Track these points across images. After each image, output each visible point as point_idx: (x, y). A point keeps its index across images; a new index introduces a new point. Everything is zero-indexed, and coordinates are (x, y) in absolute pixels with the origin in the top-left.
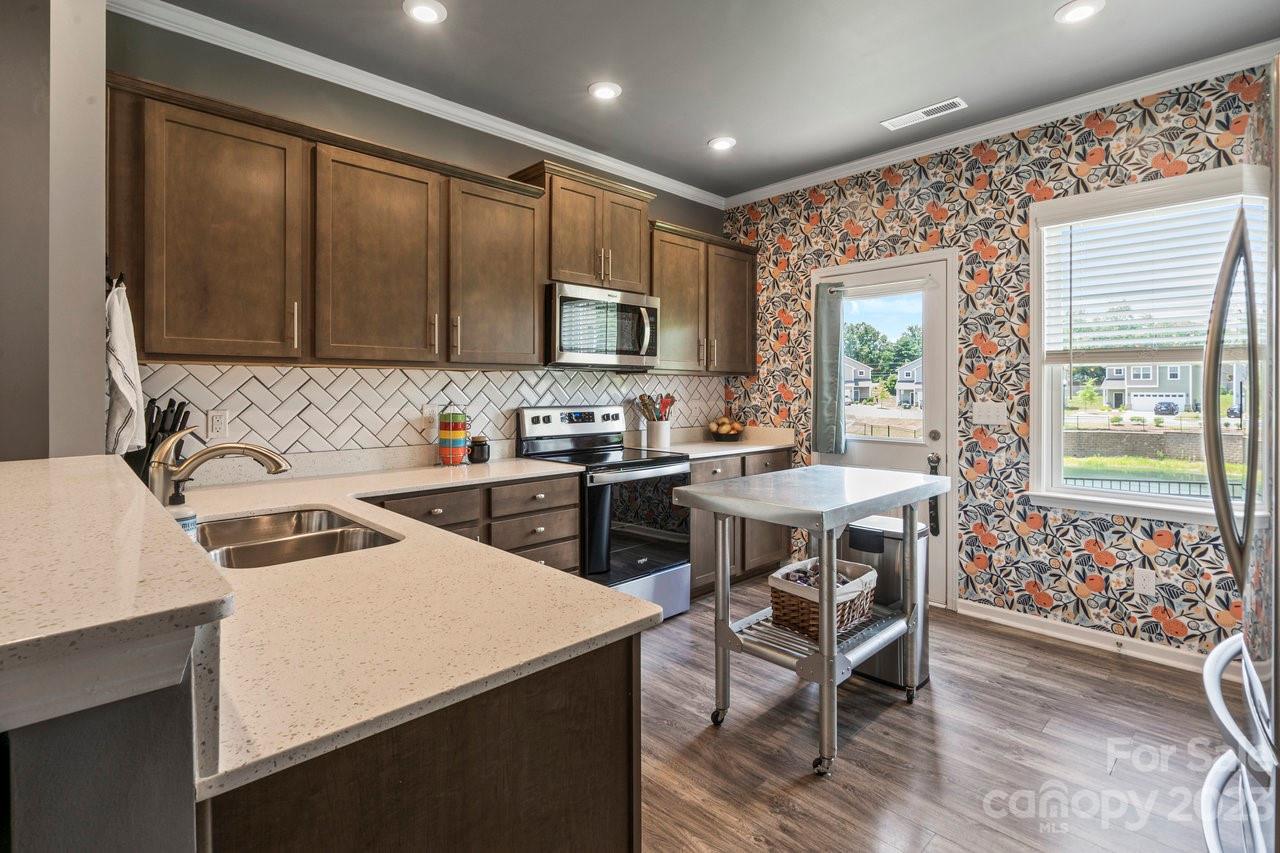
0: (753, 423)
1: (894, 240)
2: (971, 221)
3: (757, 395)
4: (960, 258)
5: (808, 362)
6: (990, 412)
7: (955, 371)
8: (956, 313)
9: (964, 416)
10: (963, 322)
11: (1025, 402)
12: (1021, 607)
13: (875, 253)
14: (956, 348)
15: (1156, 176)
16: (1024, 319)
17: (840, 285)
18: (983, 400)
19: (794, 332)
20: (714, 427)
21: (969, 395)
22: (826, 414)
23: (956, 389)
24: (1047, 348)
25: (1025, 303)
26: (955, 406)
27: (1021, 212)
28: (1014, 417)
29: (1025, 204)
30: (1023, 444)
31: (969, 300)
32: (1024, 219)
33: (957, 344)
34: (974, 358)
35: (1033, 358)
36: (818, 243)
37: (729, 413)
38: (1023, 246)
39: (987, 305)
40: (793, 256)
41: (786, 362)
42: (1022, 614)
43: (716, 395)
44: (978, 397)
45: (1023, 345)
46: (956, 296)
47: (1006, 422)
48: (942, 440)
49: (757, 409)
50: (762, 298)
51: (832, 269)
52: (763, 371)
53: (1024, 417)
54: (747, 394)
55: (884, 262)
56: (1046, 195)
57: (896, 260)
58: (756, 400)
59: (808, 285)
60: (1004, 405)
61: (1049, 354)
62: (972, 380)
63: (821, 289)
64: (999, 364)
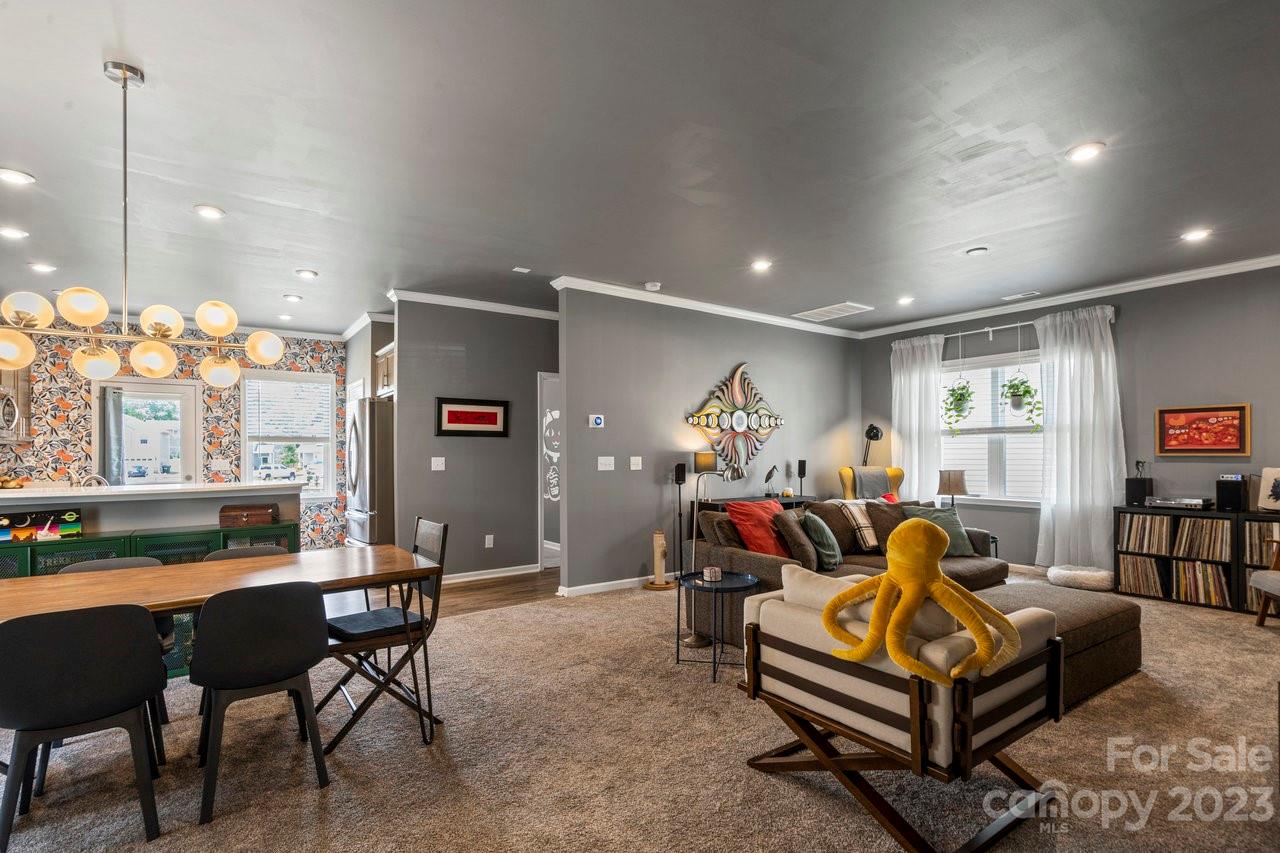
0: (29, 479)
3: (32, 459)
4: (204, 386)
5: (89, 435)
6: (220, 464)
7: (201, 444)
8: (201, 415)
9: (206, 467)
10: (206, 419)
11: (238, 459)
14: (201, 433)
15: (290, 370)
16: (238, 420)
17: (120, 389)
18: (217, 458)
19: (73, 415)
21: (209, 456)
23: (201, 453)
24: (248, 434)
25: (238, 413)
26: (201, 461)
28: (233, 466)
30: (237, 479)
31: (209, 409)
33: (202, 430)
34: (212, 437)
35: (242, 439)
39: (219, 412)
41: (66, 435)
44: (214, 457)
45: (237, 432)
46: (201, 406)
47: (228, 469)
48: (193, 480)
49: (32, 468)
50: (38, 388)
52: (39, 441)
53: (238, 466)
56: (248, 365)
58: (32, 461)
59: (89, 385)
60: (229, 460)
61: (250, 436)
62: (210, 449)
63: (108, 390)
64: (225, 441)
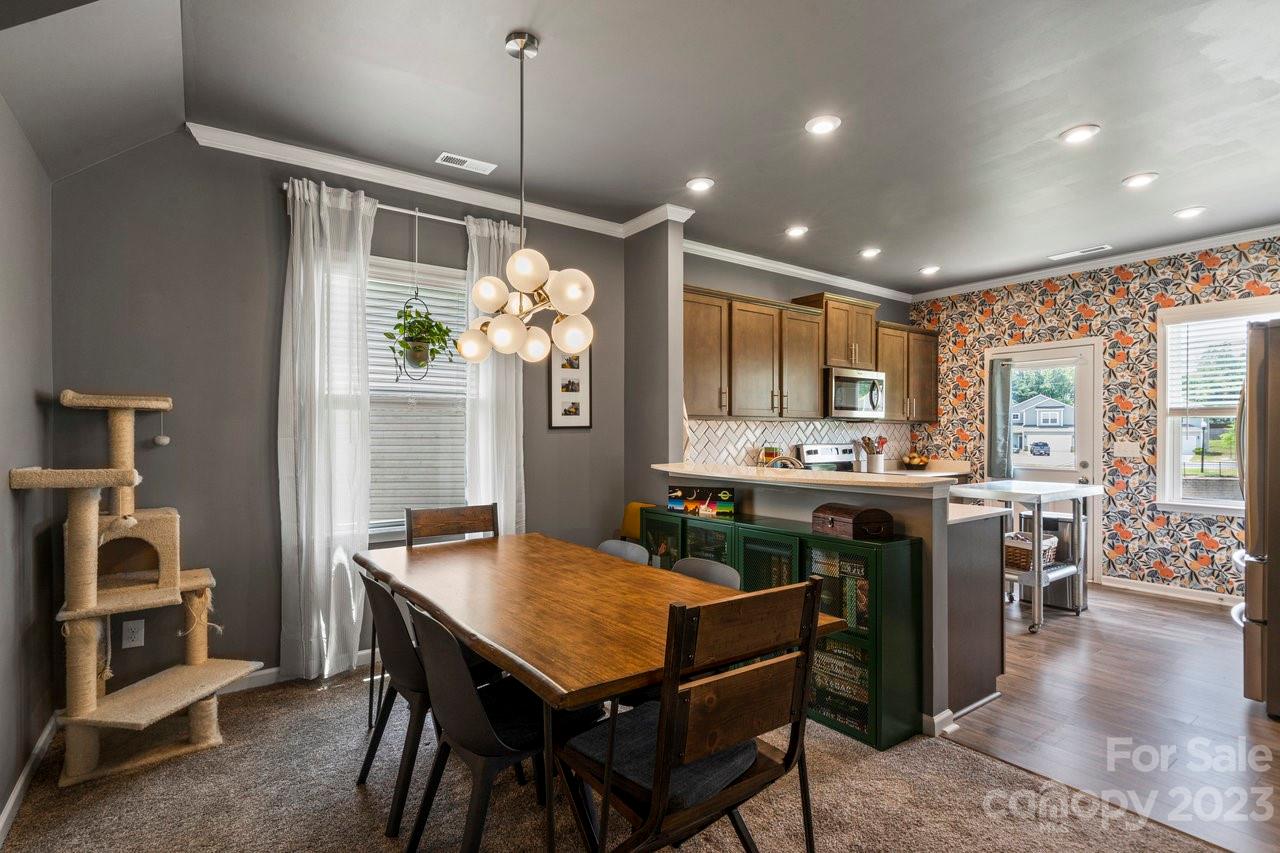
0: (935, 457)
1: (1052, 330)
2: (1113, 319)
3: (939, 438)
4: (1104, 344)
5: (982, 413)
6: (1126, 448)
7: (1100, 421)
8: (1101, 381)
9: (1107, 451)
10: (1107, 388)
11: (1154, 441)
12: (1150, 579)
13: (1037, 339)
14: (1101, 406)
15: (1249, 295)
16: (1153, 386)
17: (1010, 360)
18: (1122, 440)
19: (970, 392)
20: (907, 460)
21: (1111, 437)
22: (1000, 450)
23: (1101, 433)
24: (1169, 406)
25: (1154, 375)
26: (1100, 445)
27: (1151, 314)
28: (1145, 452)
29: (1154, 309)
30: (1151, 470)
31: (1111, 373)
32: (1153, 319)
33: (1102, 403)
34: (1115, 413)
35: (1160, 413)
36: (991, 330)
37: (914, 449)
38: (1152, 337)
39: (1125, 376)
40: (970, 339)
41: (964, 413)
42: (1151, 584)
43: (904, 437)
44: (1117, 438)
45: (1152, 404)
46: (1101, 370)
47: (1139, 455)
48: (1090, 468)
49: (938, 447)
50: (943, 368)
51: (1001, 349)
52: (943, 420)
53: (1153, 452)
54: (929, 436)
55: (1043, 345)
56: (1170, 304)
57: (1054, 344)
58: (938, 440)
59: (982, 359)
60: (1138, 444)
61: (1171, 409)
62: (1113, 427)
63: (995, 363)
64: (1134, 416)
